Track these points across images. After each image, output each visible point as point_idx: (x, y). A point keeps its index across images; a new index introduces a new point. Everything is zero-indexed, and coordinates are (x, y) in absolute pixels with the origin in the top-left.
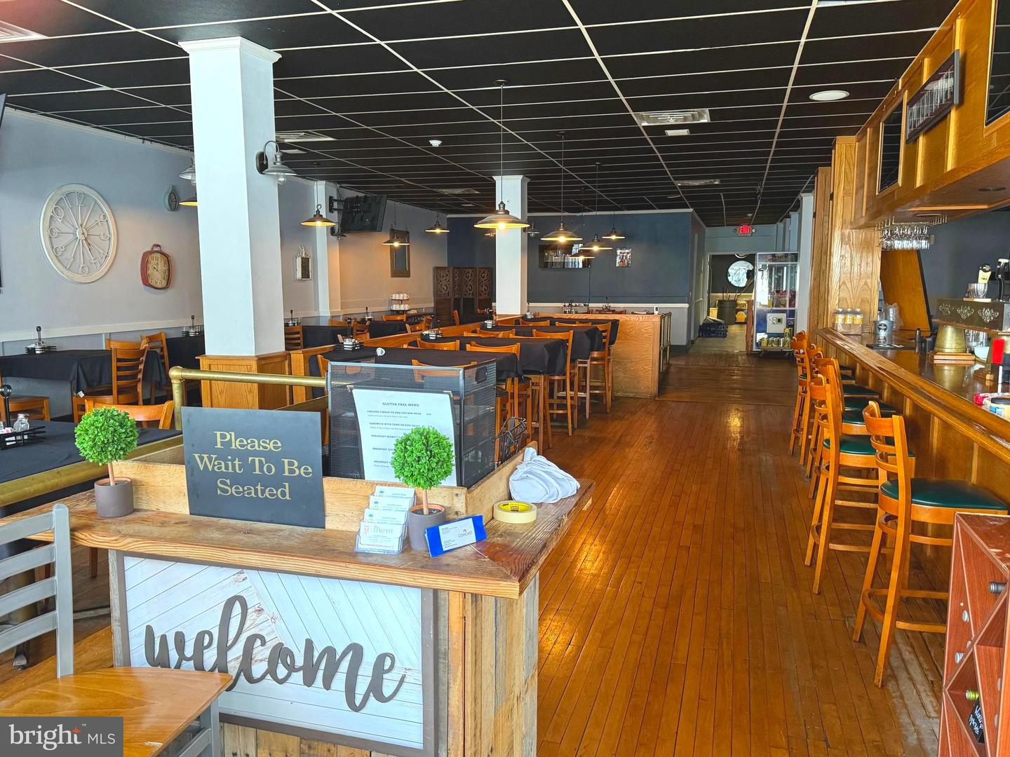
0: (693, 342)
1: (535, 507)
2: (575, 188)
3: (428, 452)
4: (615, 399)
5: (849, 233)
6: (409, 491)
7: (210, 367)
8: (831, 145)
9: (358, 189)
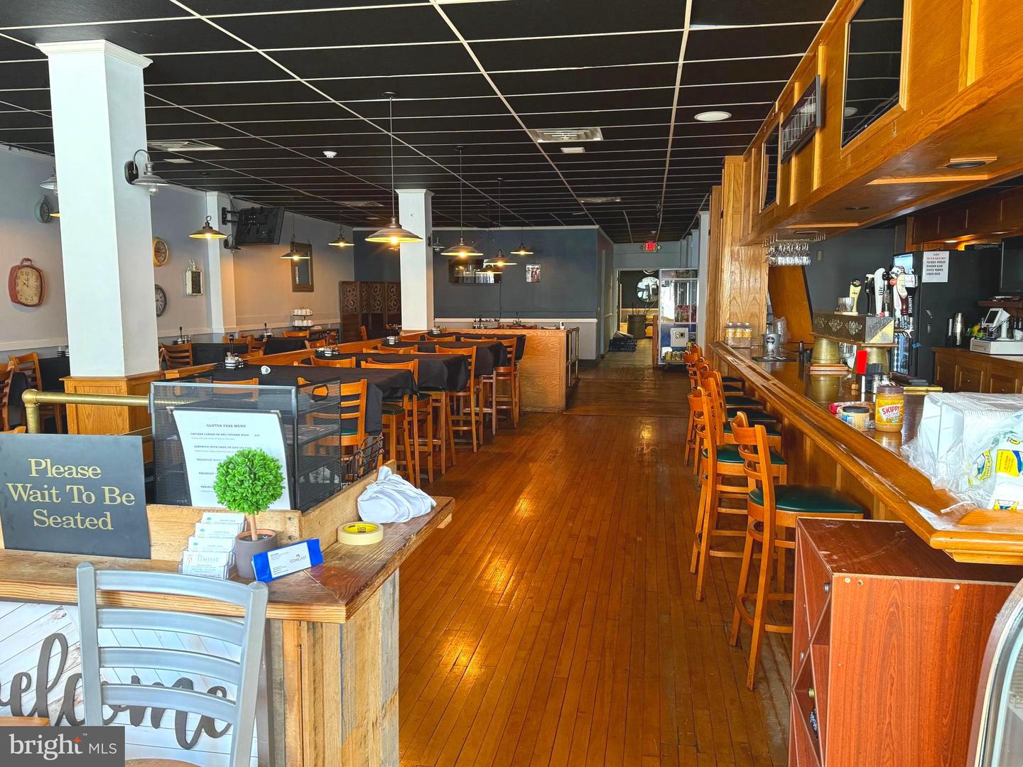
0: (603, 357)
1: (382, 527)
2: (480, 203)
3: (252, 476)
4: (523, 414)
5: (738, 250)
6: (239, 517)
7: (75, 390)
8: (721, 164)
9: (255, 200)
